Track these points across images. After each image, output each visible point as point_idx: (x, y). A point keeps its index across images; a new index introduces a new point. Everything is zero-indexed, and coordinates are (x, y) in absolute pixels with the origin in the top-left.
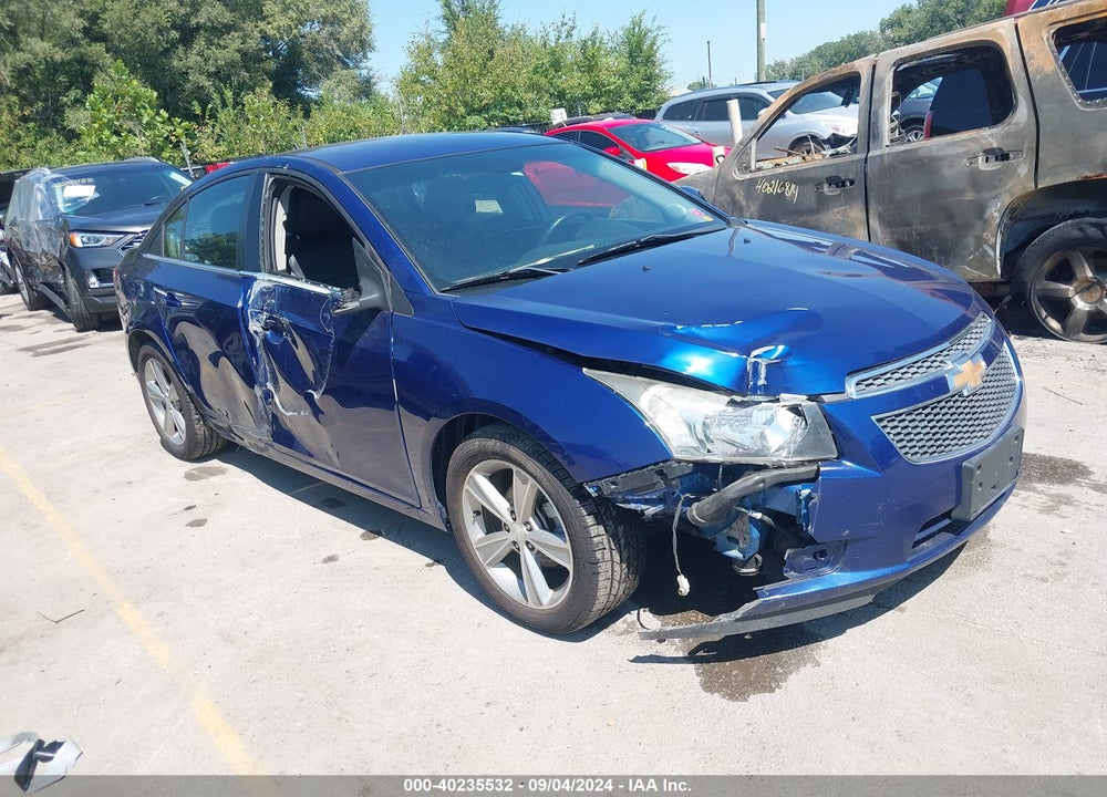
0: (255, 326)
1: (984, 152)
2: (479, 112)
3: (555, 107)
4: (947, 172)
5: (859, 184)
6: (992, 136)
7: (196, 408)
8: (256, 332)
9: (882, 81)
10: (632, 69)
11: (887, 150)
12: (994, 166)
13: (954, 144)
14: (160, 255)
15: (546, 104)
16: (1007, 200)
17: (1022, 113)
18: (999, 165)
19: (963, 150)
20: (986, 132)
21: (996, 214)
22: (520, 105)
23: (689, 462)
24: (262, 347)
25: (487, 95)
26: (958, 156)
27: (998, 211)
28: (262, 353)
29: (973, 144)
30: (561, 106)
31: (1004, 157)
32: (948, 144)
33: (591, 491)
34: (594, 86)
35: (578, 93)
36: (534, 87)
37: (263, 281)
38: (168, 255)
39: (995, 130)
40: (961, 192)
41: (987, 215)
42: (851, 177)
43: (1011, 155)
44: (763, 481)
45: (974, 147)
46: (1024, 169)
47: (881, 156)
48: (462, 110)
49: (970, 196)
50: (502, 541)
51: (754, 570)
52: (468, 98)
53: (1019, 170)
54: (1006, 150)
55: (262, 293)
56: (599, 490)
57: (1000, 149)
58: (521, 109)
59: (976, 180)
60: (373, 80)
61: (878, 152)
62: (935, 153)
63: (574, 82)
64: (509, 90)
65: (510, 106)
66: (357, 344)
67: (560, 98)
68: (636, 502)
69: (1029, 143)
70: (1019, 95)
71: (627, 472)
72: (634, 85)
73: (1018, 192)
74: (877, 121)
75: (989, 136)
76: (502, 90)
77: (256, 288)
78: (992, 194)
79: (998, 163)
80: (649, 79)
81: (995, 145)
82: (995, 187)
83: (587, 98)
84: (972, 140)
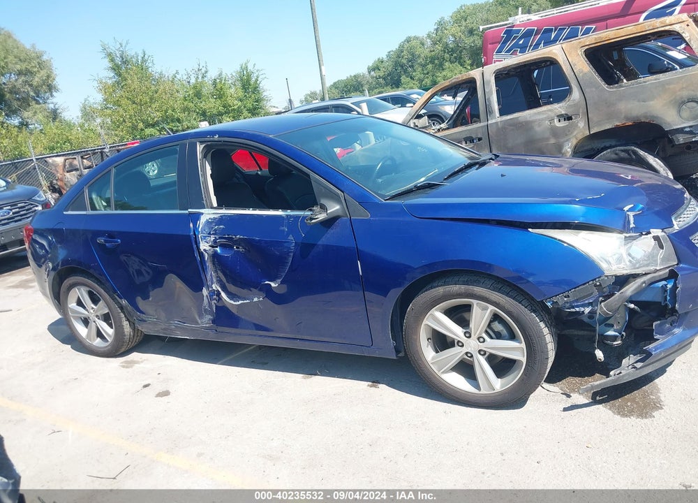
0: (204, 246)
1: (558, 116)
2: (153, 126)
3: (200, 121)
4: (537, 129)
5: (485, 140)
6: (560, 107)
7: (125, 316)
8: (205, 250)
9: (490, 81)
10: (245, 96)
11: (499, 119)
12: (563, 124)
13: (539, 113)
14: (85, 210)
15: (195, 119)
16: (574, 142)
17: (576, 94)
18: (566, 123)
19: (545, 116)
20: (556, 106)
21: (569, 150)
22: (178, 120)
23: (612, 276)
24: (209, 260)
25: (157, 116)
26: (542, 120)
27: (570, 148)
28: (209, 264)
29: (550, 113)
30: (203, 120)
31: (569, 118)
32: (535, 114)
33: (549, 304)
34: (224, 107)
35: (215, 112)
36: (185, 109)
37: (207, 215)
38: (95, 209)
39: (561, 105)
40: (548, 139)
41: (563, 151)
42: (479, 136)
43: (573, 117)
44: (644, 282)
45: (551, 114)
46: (582, 125)
47: (497, 123)
48: (141, 125)
49: (552, 141)
50: (455, 354)
51: (620, 342)
52: (145, 117)
53: (579, 125)
54: (570, 114)
55: (208, 222)
56: (554, 303)
57: (566, 114)
58: (180, 123)
59: (555, 132)
60: (59, 111)
61: (494, 121)
62: (528, 119)
63: (212, 105)
64: (170, 111)
65: (172, 121)
66: (320, 243)
67: (204, 115)
68: (577, 306)
69: (582, 110)
70: (572, 85)
71: (575, 288)
72: (249, 106)
73: (580, 136)
74: (490, 104)
75: (559, 108)
76: (166, 112)
77: (203, 219)
78: (565, 139)
79: (566, 122)
80: (257, 101)
81: (563, 113)
82: (567, 135)
83: (221, 114)
84: (550, 110)
